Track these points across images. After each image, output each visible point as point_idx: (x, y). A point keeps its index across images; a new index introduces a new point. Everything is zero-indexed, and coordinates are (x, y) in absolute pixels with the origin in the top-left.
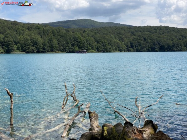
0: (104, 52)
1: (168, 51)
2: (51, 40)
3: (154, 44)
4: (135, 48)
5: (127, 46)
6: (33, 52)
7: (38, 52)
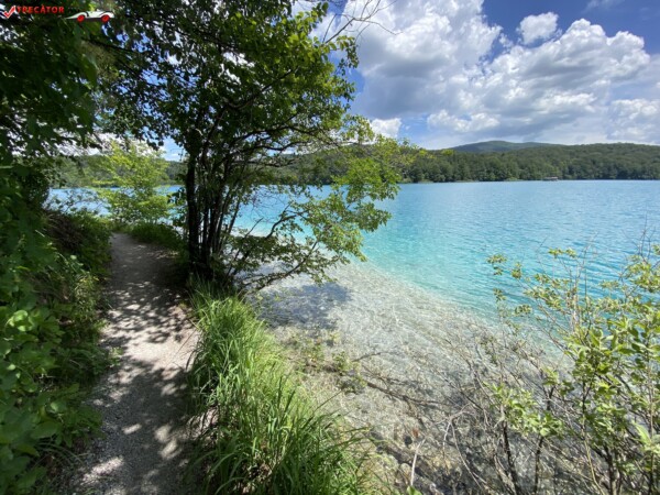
0: (529, 179)
1: (632, 179)
2: (461, 167)
3: (609, 169)
4: (576, 175)
5: (564, 172)
6: (441, 181)
7: (447, 181)
